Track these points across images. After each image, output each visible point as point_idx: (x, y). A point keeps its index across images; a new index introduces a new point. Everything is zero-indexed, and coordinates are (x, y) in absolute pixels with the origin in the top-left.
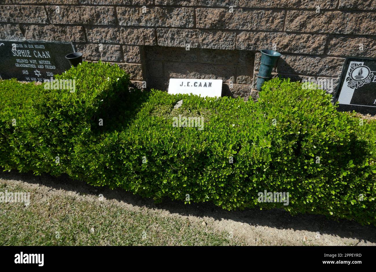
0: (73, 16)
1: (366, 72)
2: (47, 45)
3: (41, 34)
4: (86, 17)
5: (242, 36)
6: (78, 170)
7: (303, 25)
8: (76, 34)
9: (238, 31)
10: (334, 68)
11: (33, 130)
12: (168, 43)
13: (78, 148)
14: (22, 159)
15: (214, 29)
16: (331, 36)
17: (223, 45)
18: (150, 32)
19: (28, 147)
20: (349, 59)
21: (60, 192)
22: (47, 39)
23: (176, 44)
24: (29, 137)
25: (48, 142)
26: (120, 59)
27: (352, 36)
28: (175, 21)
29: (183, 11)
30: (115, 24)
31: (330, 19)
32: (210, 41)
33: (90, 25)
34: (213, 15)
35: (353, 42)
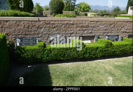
0: (70, 32)
4: (72, 32)
5: (94, 34)
7: (101, 32)
8: (69, 35)
9: (93, 33)
10: (104, 37)
12: (84, 35)
15: (90, 33)
16: (103, 33)
17: (91, 35)
18: (81, 34)
23: (85, 35)
28: (85, 32)
30: (76, 33)
32: (90, 35)
33: (72, 33)
34: (90, 31)
35: (106, 34)
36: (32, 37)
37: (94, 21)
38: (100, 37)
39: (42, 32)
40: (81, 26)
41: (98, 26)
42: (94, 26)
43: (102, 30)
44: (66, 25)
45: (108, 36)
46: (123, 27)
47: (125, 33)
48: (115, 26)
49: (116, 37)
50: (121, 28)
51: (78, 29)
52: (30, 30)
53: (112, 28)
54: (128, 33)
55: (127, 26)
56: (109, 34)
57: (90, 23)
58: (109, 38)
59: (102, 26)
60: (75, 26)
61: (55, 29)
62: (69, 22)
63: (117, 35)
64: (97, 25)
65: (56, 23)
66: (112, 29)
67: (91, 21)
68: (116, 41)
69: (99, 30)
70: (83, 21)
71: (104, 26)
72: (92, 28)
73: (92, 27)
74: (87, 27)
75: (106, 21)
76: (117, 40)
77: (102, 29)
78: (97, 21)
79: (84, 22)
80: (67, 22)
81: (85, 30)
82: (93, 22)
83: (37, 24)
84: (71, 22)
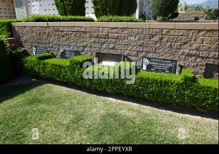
0: (82, 44)
1: (148, 61)
2: (74, 51)
3: (74, 48)
4: (85, 44)
5: (119, 51)
6: (75, 79)
7: (131, 49)
8: (81, 49)
9: (117, 50)
10: (140, 59)
11: (68, 67)
12: (102, 52)
13: (76, 72)
14: (63, 76)
15: (112, 49)
16: (138, 52)
18: (98, 49)
19: (66, 72)
20: (143, 58)
21: (70, 89)
22: (75, 50)
23: (104, 52)
24: (66, 68)
25: (70, 70)
26: (91, 55)
27: (142, 52)
28: (104, 47)
29: (106, 44)
30: (91, 46)
31: (137, 48)
32: (112, 52)
33: (85, 47)
34: (112, 46)
35: (143, 53)
36: (44, 47)
37: (117, 28)
38: (132, 58)
39: (52, 42)
40: (96, 36)
41: (124, 37)
42: (118, 37)
43: (135, 46)
44: (77, 34)
45: (149, 59)
46: (185, 43)
47: (193, 58)
48: (162, 39)
49: (169, 63)
50: (179, 44)
51: (93, 40)
52: (41, 37)
53: (156, 42)
54: (203, 58)
55: (199, 41)
56: (150, 55)
57: (110, 30)
58: (151, 63)
59: (133, 38)
60: (88, 36)
61: (64, 39)
62: (79, 28)
63: (172, 61)
64: (123, 35)
65: (65, 30)
66: (158, 45)
67: (113, 28)
68: (171, 72)
69: (127, 45)
70: (99, 27)
71: (137, 38)
72: (114, 40)
73: (114, 38)
74: (105, 38)
75: (139, 29)
76: (172, 70)
77: (134, 44)
78: (122, 28)
79: (101, 28)
80: (78, 28)
81: (103, 44)
82: (116, 30)
83: (47, 31)
84: (83, 30)
